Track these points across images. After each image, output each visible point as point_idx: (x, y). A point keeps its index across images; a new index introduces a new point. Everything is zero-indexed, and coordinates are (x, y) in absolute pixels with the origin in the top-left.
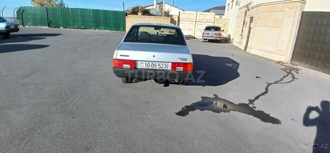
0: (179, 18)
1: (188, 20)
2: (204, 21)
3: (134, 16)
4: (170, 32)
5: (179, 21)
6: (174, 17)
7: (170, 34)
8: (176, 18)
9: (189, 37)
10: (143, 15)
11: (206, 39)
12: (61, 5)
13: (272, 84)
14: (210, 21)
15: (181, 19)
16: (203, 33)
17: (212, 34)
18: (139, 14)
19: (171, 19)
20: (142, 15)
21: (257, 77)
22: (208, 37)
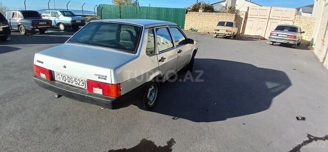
0: (247, 14)
1: (258, 17)
2: (281, 18)
3: (195, 13)
4: (227, 31)
5: (246, 18)
6: (240, 14)
7: (227, 33)
8: (243, 14)
9: (257, 37)
10: (205, 11)
11: (275, 42)
12: (136, 4)
13: (316, 139)
14: (289, 19)
15: (249, 16)
16: (271, 34)
17: (284, 36)
18: (200, 11)
19: (236, 16)
20: (203, 12)
21: (298, 118)
22: (277, 39)
